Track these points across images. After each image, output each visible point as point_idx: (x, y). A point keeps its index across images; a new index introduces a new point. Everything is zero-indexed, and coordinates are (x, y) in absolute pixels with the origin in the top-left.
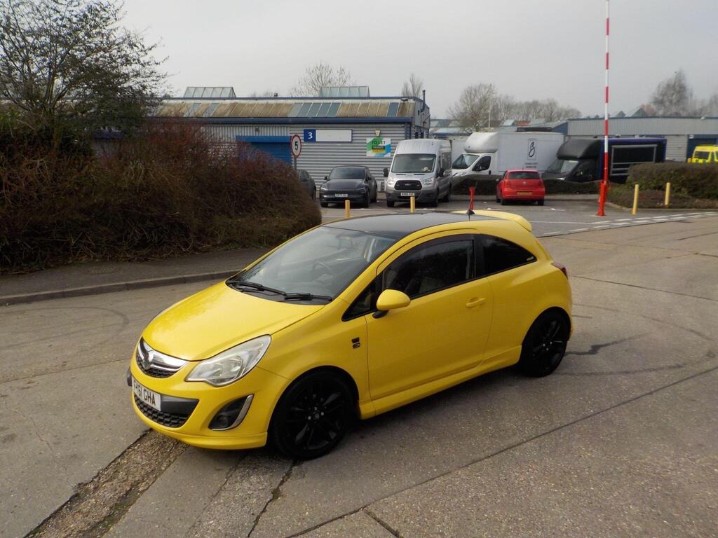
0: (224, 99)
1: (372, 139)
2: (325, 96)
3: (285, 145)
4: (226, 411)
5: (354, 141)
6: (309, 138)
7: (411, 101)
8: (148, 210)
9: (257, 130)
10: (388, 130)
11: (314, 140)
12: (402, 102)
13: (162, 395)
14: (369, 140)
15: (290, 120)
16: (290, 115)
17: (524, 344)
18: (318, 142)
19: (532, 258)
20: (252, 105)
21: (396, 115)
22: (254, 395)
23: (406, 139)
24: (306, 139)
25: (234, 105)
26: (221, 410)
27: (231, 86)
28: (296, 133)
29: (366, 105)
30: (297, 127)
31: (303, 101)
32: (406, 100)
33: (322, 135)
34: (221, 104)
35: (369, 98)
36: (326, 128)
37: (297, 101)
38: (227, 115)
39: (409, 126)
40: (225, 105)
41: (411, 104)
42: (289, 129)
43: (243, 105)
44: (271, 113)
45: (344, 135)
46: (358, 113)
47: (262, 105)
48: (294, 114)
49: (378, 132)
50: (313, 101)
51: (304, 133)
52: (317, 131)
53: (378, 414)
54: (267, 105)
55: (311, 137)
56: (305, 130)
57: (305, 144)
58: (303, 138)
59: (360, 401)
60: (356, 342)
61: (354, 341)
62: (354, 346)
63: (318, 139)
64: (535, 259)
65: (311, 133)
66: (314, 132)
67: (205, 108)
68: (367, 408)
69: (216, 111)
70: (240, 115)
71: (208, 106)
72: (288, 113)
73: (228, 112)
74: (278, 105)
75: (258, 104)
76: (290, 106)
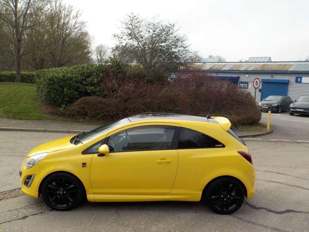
0: (260, 62)
3: (286, 84)
6: (298, 81)
9: (272, 76)
11: (300, 82)
15: (289, 72)
17: (204, 191)
19: (221, 145)
22: (35, 175)
25: (263, 65)
28: (292, 79)
30: (292, 76)
31: (299, 63)
33: (306, 80)
34: (258, 65)
37: (295, 63)
38: (259, 70)
40: (260, 65)
42: (288, 76)
43: (268, 65)
44: (280, 69)
47: (277, 65)
48: (291, 69)
50: (304, 63)
51: (296, 79)
52: (303, 78)
53: (97, 201)
54: (280, 65)
56: (296, 77)
57: (296, 84)
58: (295, 81)
59: (87, 192)
60: (84, 165)
61: (83, 164)
62: (83, 166)
63: (303, 82)
64: (223, 146)
65: (300, 79)
66: (301, 78)
67: (250, 66)
68: (91, 197)
69: (254, 68)
70: (265, 70)
71: (252, 65)
72: (288, 69)
73: (260, 68)
74: (285, 65)
75: (275, 65)
76: (291, 65)
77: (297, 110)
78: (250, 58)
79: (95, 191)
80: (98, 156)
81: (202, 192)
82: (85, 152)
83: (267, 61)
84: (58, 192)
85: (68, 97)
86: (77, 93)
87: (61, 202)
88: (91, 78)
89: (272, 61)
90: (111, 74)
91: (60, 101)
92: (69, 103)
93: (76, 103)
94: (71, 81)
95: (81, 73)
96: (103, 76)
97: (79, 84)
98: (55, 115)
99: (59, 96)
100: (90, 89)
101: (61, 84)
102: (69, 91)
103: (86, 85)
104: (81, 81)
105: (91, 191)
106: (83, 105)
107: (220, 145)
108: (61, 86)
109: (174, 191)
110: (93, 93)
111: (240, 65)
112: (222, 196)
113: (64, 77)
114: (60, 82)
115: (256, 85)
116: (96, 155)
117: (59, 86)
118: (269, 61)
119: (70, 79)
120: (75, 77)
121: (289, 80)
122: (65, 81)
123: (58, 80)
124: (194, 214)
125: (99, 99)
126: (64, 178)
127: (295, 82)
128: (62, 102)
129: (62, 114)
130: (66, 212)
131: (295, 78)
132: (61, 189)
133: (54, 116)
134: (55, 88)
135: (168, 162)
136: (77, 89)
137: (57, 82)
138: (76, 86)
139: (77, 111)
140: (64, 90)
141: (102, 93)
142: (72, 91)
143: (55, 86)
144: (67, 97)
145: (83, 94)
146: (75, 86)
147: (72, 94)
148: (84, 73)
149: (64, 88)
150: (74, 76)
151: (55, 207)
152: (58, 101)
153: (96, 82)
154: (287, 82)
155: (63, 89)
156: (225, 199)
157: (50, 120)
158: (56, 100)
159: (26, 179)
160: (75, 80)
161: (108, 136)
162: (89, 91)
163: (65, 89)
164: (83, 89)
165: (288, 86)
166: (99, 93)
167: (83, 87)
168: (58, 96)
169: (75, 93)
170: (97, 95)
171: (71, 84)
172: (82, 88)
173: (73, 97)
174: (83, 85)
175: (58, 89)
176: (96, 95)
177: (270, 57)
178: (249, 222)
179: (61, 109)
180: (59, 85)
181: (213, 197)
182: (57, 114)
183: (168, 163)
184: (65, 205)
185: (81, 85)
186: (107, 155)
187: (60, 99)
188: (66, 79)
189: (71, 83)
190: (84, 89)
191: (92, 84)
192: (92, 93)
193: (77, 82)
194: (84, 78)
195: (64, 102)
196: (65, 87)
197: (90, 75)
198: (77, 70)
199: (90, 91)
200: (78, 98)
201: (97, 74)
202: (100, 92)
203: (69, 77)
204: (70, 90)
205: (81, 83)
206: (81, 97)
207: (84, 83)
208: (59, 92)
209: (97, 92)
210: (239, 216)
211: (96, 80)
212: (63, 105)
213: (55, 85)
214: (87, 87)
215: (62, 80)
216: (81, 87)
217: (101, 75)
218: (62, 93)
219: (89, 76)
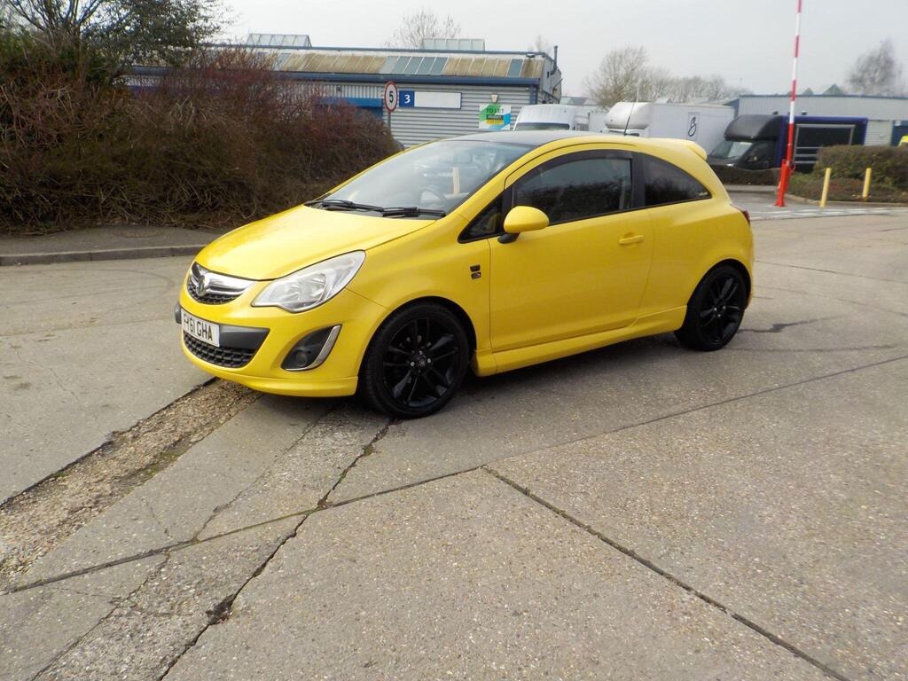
0: (298, 48)
1: (487, 106)
2: (427, 48)
3: (377, 108)
4: (306, 345)
5: (463, 108)
6: (405, 102)
7: (539, 58)
8: (199, 163)
9: (339, 90)
10: (507, 94)
11: (412, 104)
12: (527, 59)
13: (220, 325)
14: (483, 107)
15: (382, 78)
16: (382, 72)
17: (690, 304)
18: (418, 108)
19: (706, 193)
20: (334, 57)
21: (519, 75)
22: (341, 325)
23: (531, 104)
24: (402, 103)
25: (309, 57)
26: (298, 345)
27: (306, 34)
29: (481, 61)
31: (399, 54)
32: (533, 57)
33: (423, 98)
34: (294, 56)
35: (484, 52)
36: (428, 90)
37: (391, 54)
38: (300, 69)
39: (535, 89)
40: (299, 56)
41: (538, 61)
43: (321, 57)
44: (357, 68)
45: (450, 99)
46: (470, 71)
47: (347, 57)
48: (387, 70)
49: (494, 97)
50: (412, 55)
52: (416, 93)
53: (500, 371)
54: (354, 58)
55: (409, 101)
56: (401, 92)
57: (401, 110)
58: (398, 102)
59: (477, 351)
60: (475, 270)
61: (473, 269)
62: (473, 276)
63: (416, 104)
64: (710, 195)
65: (409, 96)
66: (412, 95)
68: (486, 362)
70: (317, 70)
72: (380, 68)
73: (303, 66)
74: (367, 58)
75: (340, 57)
76: (383, 60)
78: (251, 35)
79: (498, 341)
81: (686, 306)
82: (466, 236)
84: (412, 364)
105: (487, 345)
109: (641, 314)
112: (715, 309)
115: (392, 102)
116: (494, 241)
121: (383, 100)
126: (428, 319)
127: (398, 106)
131: (398, 94)
135: (639, 242)
154: (380, 106)
156: (719, 316)
159: (295, 347)
161: (508, 185)
165: (382, 115)
177: (308, 37)
183: (637, 242)
184: (431, 398)
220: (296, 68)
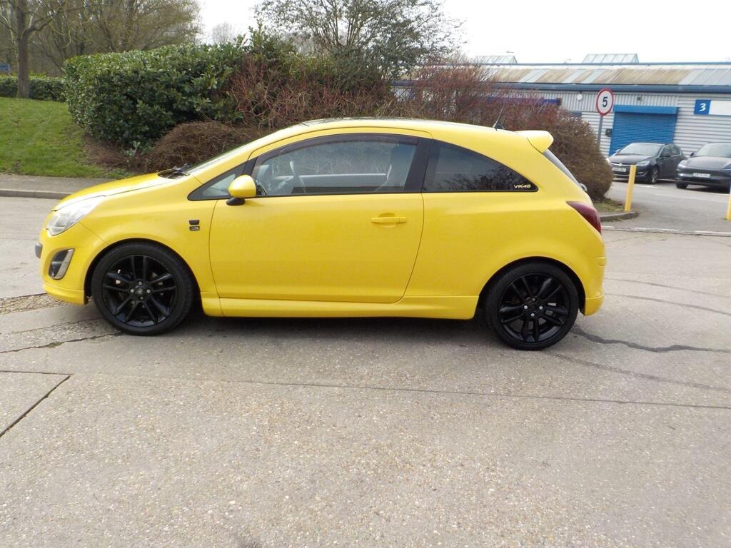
0: (613, 64)
3: (671, 117)
4: (55, 260)
6: (701, 110)
9: (639, 99)
11: (706, 113)
15: (680, 88)
16: (682, 83)
17: (483, 295)
18: (712, 116)
19: (529, 186)
20: (641, 71)
22: (75, 250)
24: (697, 111)
25: (620, 71)
28: (686, 105)
30: (687, 97)
31: (705, 67)
33: (719, 107)
34: (607, 71)
36: (725, 99)
37: (697, 67)
38: (608, 82)
40: (611, 71)
42: (678, 99)
43: (631, 71)
44: (660, 80)
47: (654, 70)
48: (686, 81)
51: (696, 104)
52: (712, 102)
54: (660, 71)
55: (704, 109)
56: (697, 101)
57: (694, 117)
58: (693, 110)
59: (201, 293)
60: (194, 224)
61: (192, 222)
62: (191, 228)
63: (711, 112)
64: (534, 188)
65: (704, 105)
66: (708, 103)
67: (589, 73)
68: (211, 304)
69: (597, 78)
70: (623, 82)
71: (592, 72)
72: (681, 80)
73: (611, 79)
74: (672, 71)
75: (648, 71)
76: (686, 72)
77: (695, 175)
78: (588, 55)
79: (223, 289)
80: (229, 204)
81: (478, 297)
82: (196, 195)
83: (629, 62)
84: (132, 291)
85: (148, 123)
86: (170, 113)
87: (139, 314)
88: (202, 76)
89: (640, 62)
90: (253, 70)
91: (127, 132)
92: (150, 139)
93: (168, 137)
94: (154, 84)
95: (179, 65)
96: (233, 74)
97: (174, 91)
98: (115, 166)
99: (126, 121)
100: (201, 103)
101: (129, 90)
102: (150, 108)
103: (190, 95)
104: (179, 85)
105: (212, 290)
106: (183, 144)
107: (525, 186)
108: (129, 96)
109: (410, 294)
110: (209, 114)
111: (563, 70)
112: (526, 307)
113: (136, 72)
114: (127, 85)
115: (605, 106)
116: (223, 203)
117: (124, 95)
118: (634, 62)
119: (151, 77)
120: (164, 72)
121: (678, 108)
122: (139, 83)
123: (121, 81)
124: (457, 349)
125: (224, 128)
126: (145, 257)
127: (693, 113)
128: (132, 134)
129: (133, 166)
130: (154, 338)
131: (694, 102)
132: (140, 283)
133: (114, 170)
134: (116, 100)
135: (399, 223)
136: (169, 104)
137: (120, 86)
138: (167, 96)
139: (171, 158)
140: (138, 106)
141: (230, 116)
142: (157, 107)
143: (115, 96)
144: (144, 124)
145: (185, 118)
146: (165, 97)
147: (158, 115)
148: (185, 64)
149: (138, 101)
150: (161, 70)
151: (124, 326)
152: (123, 132)
153: (215, 87)
154: (674, 113)
155: (135, 102)
156: (533, 315)
157: (104, 177)
158: (118, 129)
159: (52, 261)
160: (164, 80)
161: (252, 157)
162: (198, 110)
163: (140, 102)
164: (185, 105)
165: (676, 122)
166: (223, 116)
167: (185, 100)
168: (122, 121)
169: (164, 113)
170: (217, 120)
171: (155, 92)
172: (182, 103)
173: (160, 125)
174: (184, 93)
175: (123, 102)
176: (216, 118)
177: (636, 55)
178: (587, 364)
179: (132, 153)
180: (124, 92)
181: (503, 309)
182: (120, 165)
183: (397, 223)
184: (151, 323)
185: (180, 94)
186: (249, 204)
187: (129, 129)
188: (142, 77)
189: (155, 88)
190: (187, 103)
191: (206, 93)
192: (206, 114)
193: (168, 87)
194: (186, 78)
195: (138, 136)
196: (140, 99)
197: (200, 69)
198: (167, 57)
199: (202, 109)
200: (171, 127)
201: (217, 69)
202: (225, 110)
203: (148, 73)
204: (151, 105)
205: (179, 89)
206: (179, 122)
207: (187, 89)
208: (125, 111)
209: (219, 112)
210: (563, 354)
211: (216, 82)
212: (135, 142)
213: (115, 93)
214: (195, 100)
215: (131, 81)
216: (179, 99)
217: (229, 70)
218: (132, 113)
219: (198, 72)
220: (606, 80)
